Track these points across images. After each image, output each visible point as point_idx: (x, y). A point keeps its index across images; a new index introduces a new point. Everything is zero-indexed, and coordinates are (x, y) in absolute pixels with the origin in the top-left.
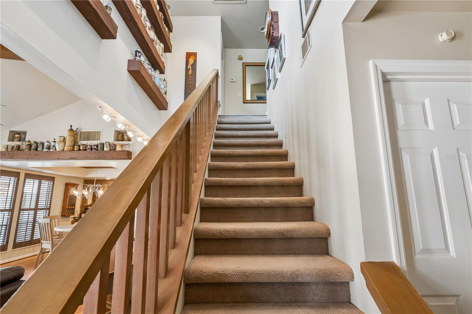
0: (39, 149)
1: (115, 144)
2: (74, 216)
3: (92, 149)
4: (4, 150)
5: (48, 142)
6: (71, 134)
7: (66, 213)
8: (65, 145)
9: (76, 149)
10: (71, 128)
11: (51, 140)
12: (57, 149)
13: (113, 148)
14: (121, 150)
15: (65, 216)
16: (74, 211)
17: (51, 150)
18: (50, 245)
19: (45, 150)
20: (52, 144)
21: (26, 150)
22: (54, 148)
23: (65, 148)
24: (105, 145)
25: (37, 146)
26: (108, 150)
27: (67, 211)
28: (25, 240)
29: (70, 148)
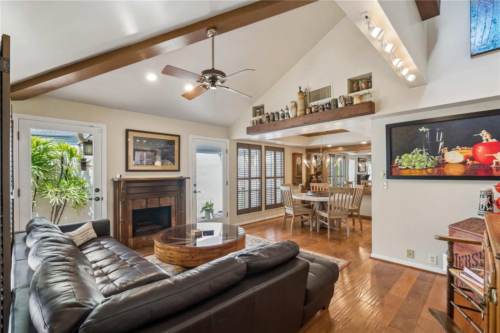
0: (276, 120)
1: (351, 97)
2: (302, 184)
3: (324, 109)
4: (252, 125)
5: (282, 110)
6: (301, 96)
7: (296, 182)
8: (297, 111)
9: (307, 113)
10: (300, 90)
11: (284, 108)
12: (290, 116)
13: (349, 102)
14: (360, 103)
15: (295, 184)
16: (302, 180)
17: (286, 118)
18: (292, 211)
19: (281, 119)
20: (286, 111)
21: (266, 123)
22: (288, 116)
23: (298, 113)
24: (339, 101)
25: (274, 117)
26: (343, 106)
27: (297, 180)
28: (271, 203)
29: (302, 112)
